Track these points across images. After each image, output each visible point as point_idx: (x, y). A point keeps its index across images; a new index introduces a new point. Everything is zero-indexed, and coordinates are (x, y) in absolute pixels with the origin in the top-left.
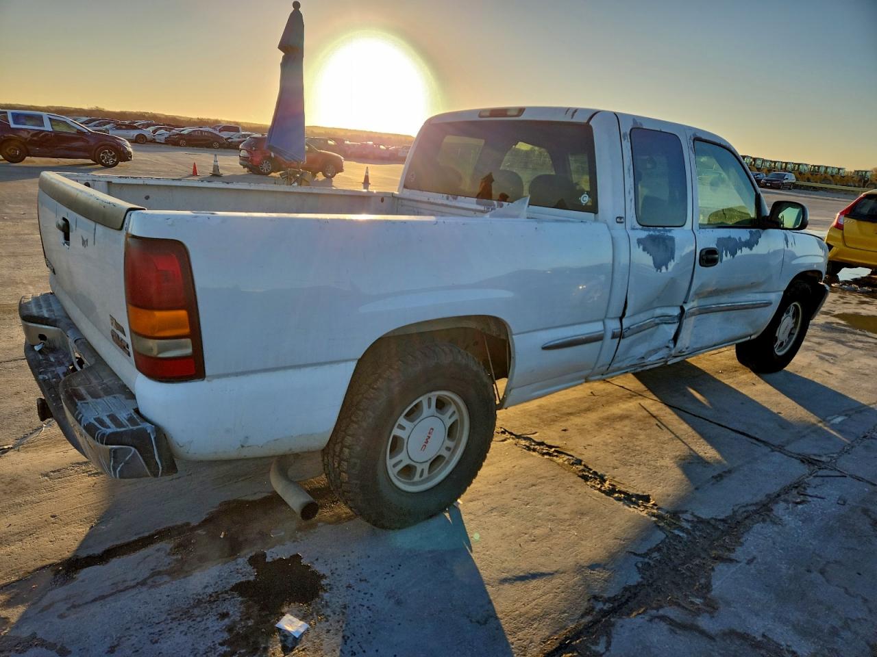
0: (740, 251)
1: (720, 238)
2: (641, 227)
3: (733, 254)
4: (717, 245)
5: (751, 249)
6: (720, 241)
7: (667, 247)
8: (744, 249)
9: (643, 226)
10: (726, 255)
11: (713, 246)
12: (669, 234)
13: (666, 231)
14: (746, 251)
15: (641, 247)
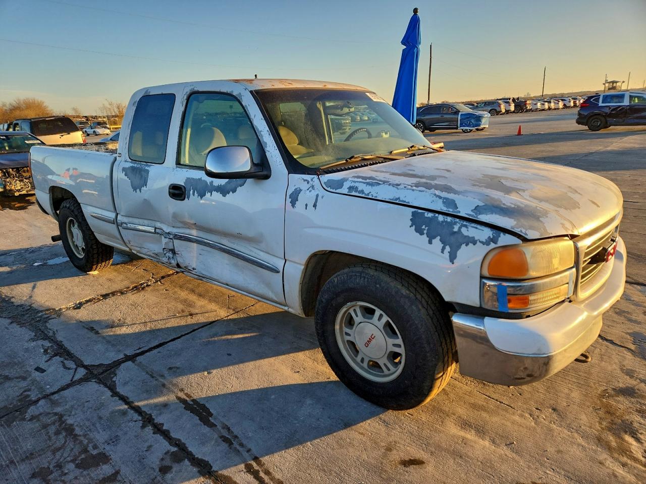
0: (209, 194)
1: (189, 178)
2: (130, 161)
3: (202, 195)
4: (184, 184)
5: (224, 196)
6: (188, 180)
7: (142, 176)
8: (214, 193)
9: (132, 160)
10: (194, 194)
11: (181, 183)
12: (147, 168)
13: (147, 165)
14: (217, 196)
15: (124, 173)
